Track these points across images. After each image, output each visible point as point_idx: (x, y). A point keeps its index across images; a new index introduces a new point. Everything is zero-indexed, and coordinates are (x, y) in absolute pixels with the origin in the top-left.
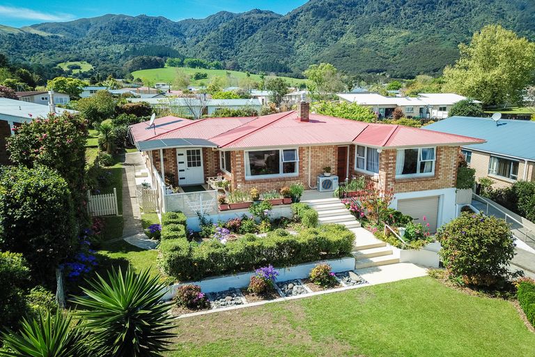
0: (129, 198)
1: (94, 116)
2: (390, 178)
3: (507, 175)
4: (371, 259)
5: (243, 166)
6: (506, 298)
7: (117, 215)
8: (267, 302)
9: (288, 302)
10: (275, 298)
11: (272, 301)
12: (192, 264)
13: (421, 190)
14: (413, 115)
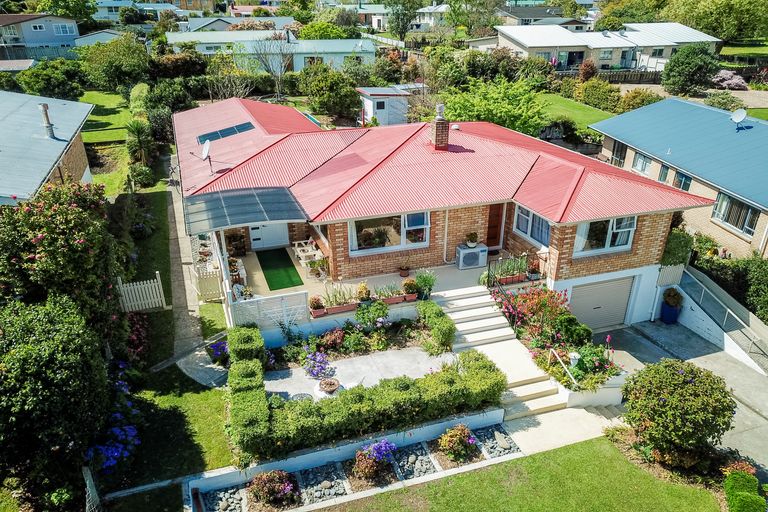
0: (181, 264)
1: (119, 78)
2: (563, 258)
3: (740, 224)
4: (527, 403)
5: (346, 238)
6: (708, 485)
7: (165, 306)
8: (378, 490)
9: (407, 489)
10: (390, 483)
11: (385, 489)
12: (273, 443)
13: (608, 272)
14: (610, 63)
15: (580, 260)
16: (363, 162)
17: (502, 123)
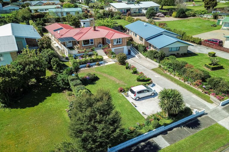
4: (107, 61)
5: (82, 43)
8: (89, 68)
9: (92, 68)
14: (136, 12)
15: (115, 45)
16: (83, 33)
17: (106, 26)
